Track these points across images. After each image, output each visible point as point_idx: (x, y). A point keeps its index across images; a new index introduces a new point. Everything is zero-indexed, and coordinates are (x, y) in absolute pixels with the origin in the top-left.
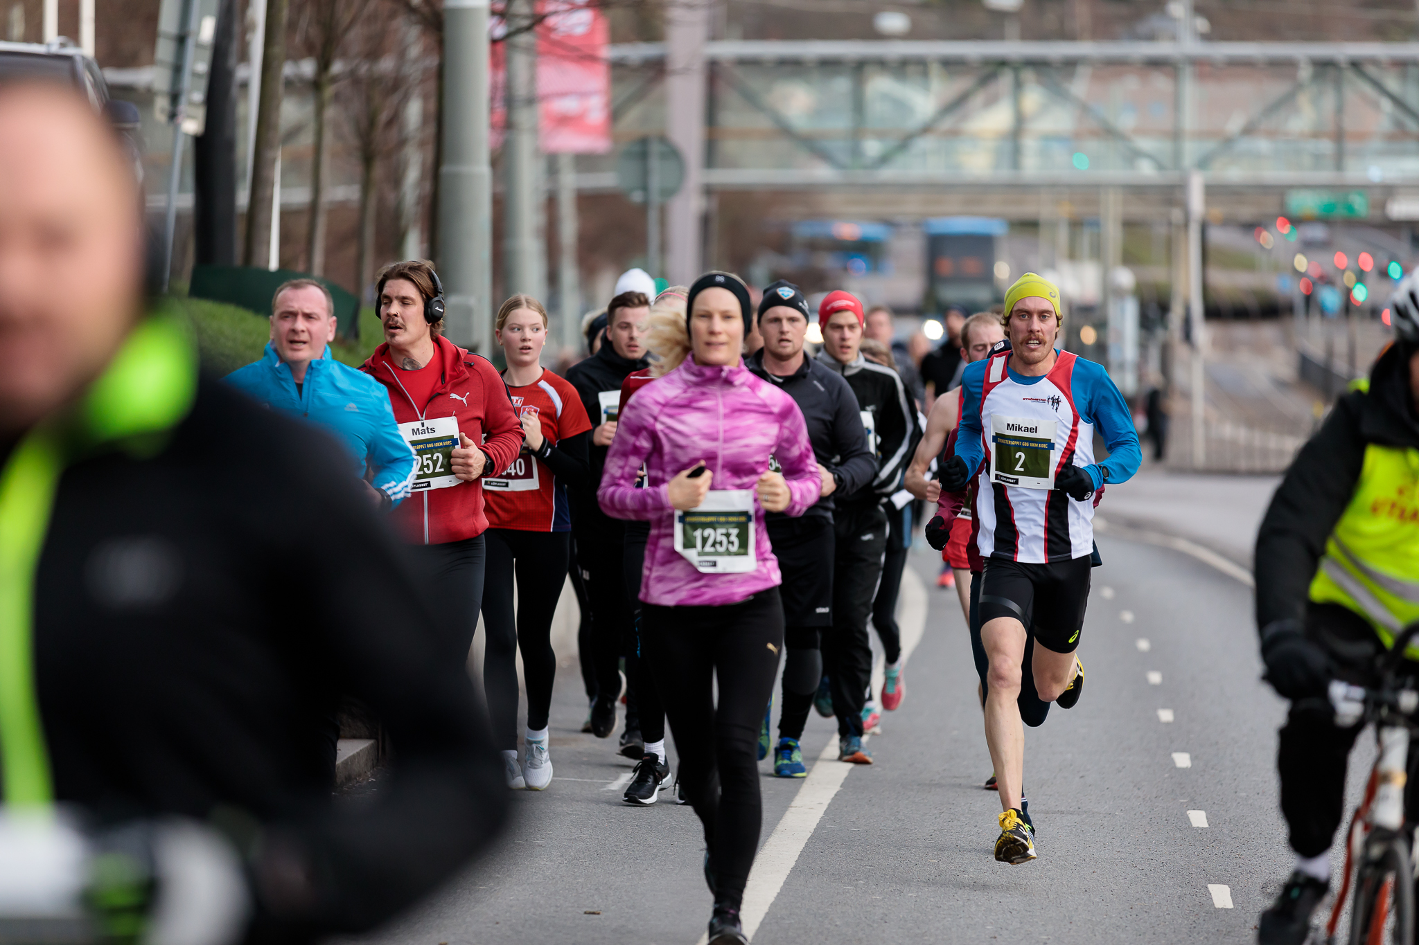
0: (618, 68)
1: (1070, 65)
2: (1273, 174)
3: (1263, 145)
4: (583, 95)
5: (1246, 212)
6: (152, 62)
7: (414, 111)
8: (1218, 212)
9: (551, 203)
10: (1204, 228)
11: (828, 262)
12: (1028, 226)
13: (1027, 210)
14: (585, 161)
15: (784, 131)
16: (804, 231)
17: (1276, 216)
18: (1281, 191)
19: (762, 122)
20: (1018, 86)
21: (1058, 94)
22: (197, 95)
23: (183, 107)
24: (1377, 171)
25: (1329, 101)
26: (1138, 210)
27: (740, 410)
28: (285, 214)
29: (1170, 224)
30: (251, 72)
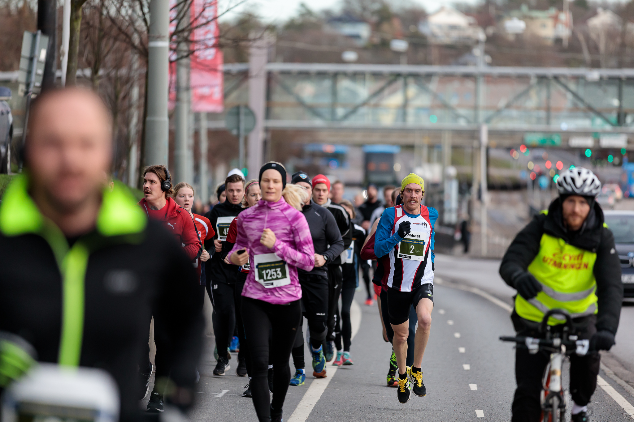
0: (227, 74)
1: (429, 76)
2: (519, 126)
3: (514, 113)
4: (212, 86)
5: (507, 142)
6: (18, 69)
7: (135, 92)
8: (494, 142)
9: (197, 134)
10: (488, 149)
11: (320, 162)
12: (409, 147)
13: (409, 140)
14: (211, 116)
15: (301, 103)
16: (309, 148)
17: (520, 145)
18: (523, 133)
19: (291, 99)
20: (406, 85)
21: (423, 89)
22: (37, 84)
23: (31, 89)
24: (565, 126)
25: (544, 94)
26: (459, 141)
29: (472, 147)
30: (62, 73)
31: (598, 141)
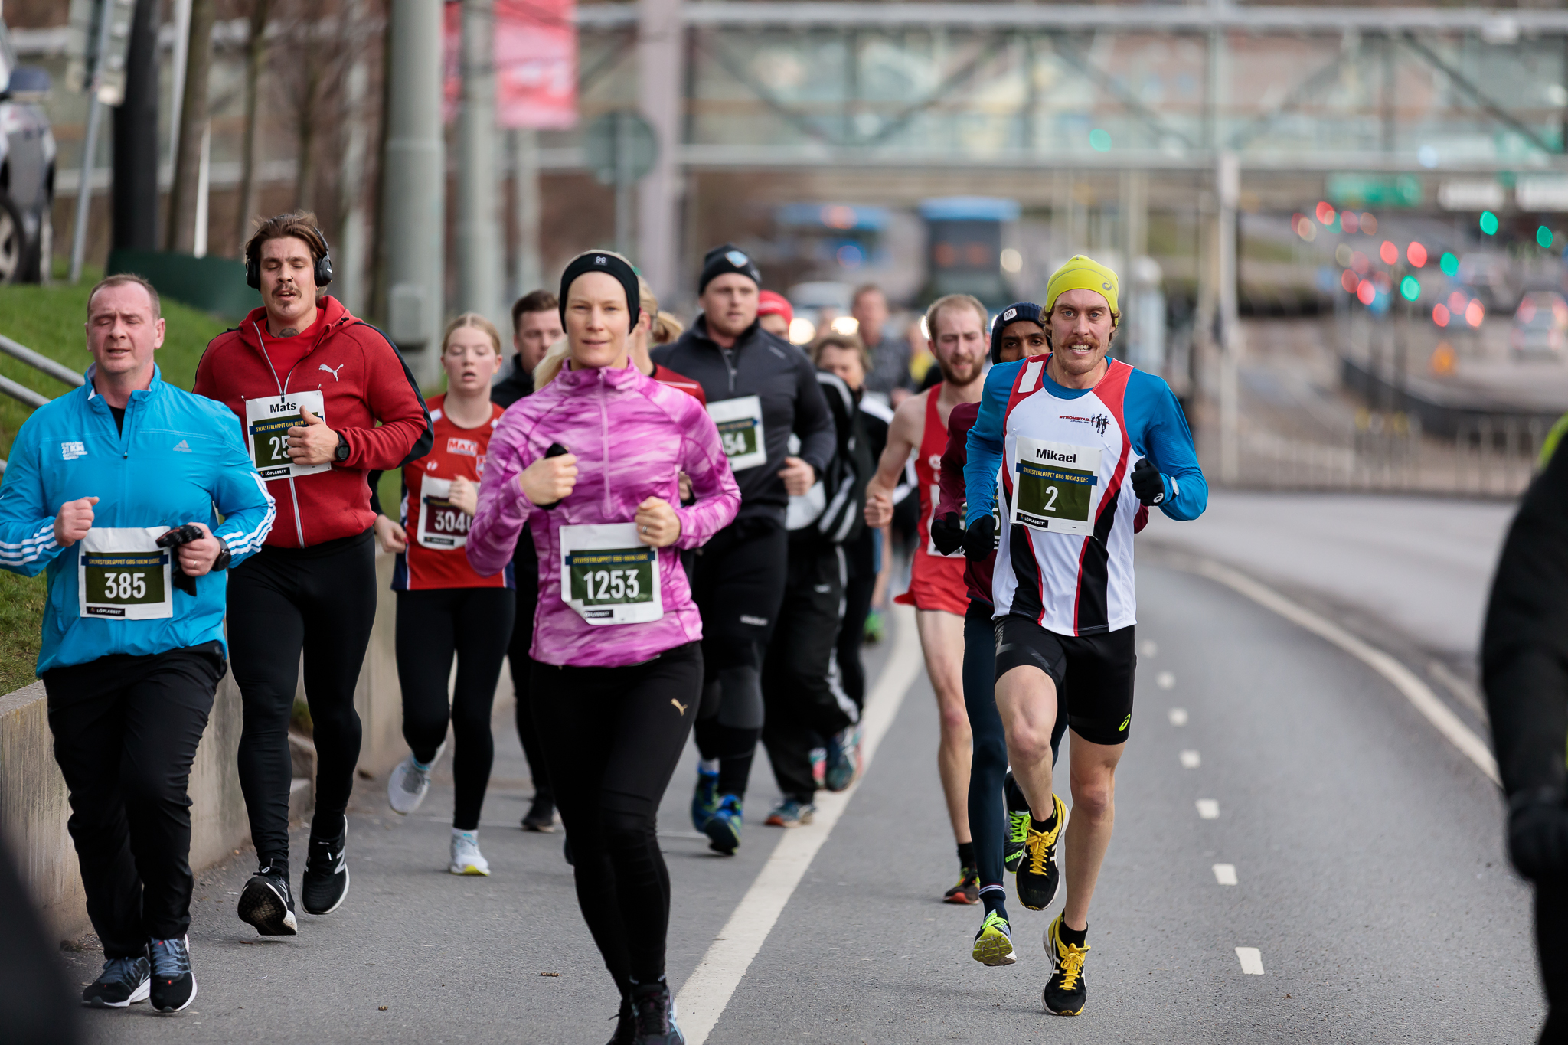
0: (586, 34)
1: (1088, 34)
2: (1316, 155)
3: (1302, 123)
4: (546, 62)
5: (1283, 197)
6: (65, 21)
7: (358, 80)
8: (1255, 195)
9: (509, 185)
10: (1239, 215)
11: (817, 251)
12: (1040, 213)
13: (1039, 193)
14: (548, 137)
15: (770, 104)
16: (792, 215)
17: (1315, 202)
18: (1321, 176)
19: (742, 94)
20: (1030, 58)
21: (1076, 65)
22: (114, 60)
23: (100, 73)
24: (1431, 154)
25: (1377, 74)
26: (1166, 194)
27: (630, 421)
28: (214, 194)
29: (1197, 213)
30: (176, 35)
31: (1511, 193)
